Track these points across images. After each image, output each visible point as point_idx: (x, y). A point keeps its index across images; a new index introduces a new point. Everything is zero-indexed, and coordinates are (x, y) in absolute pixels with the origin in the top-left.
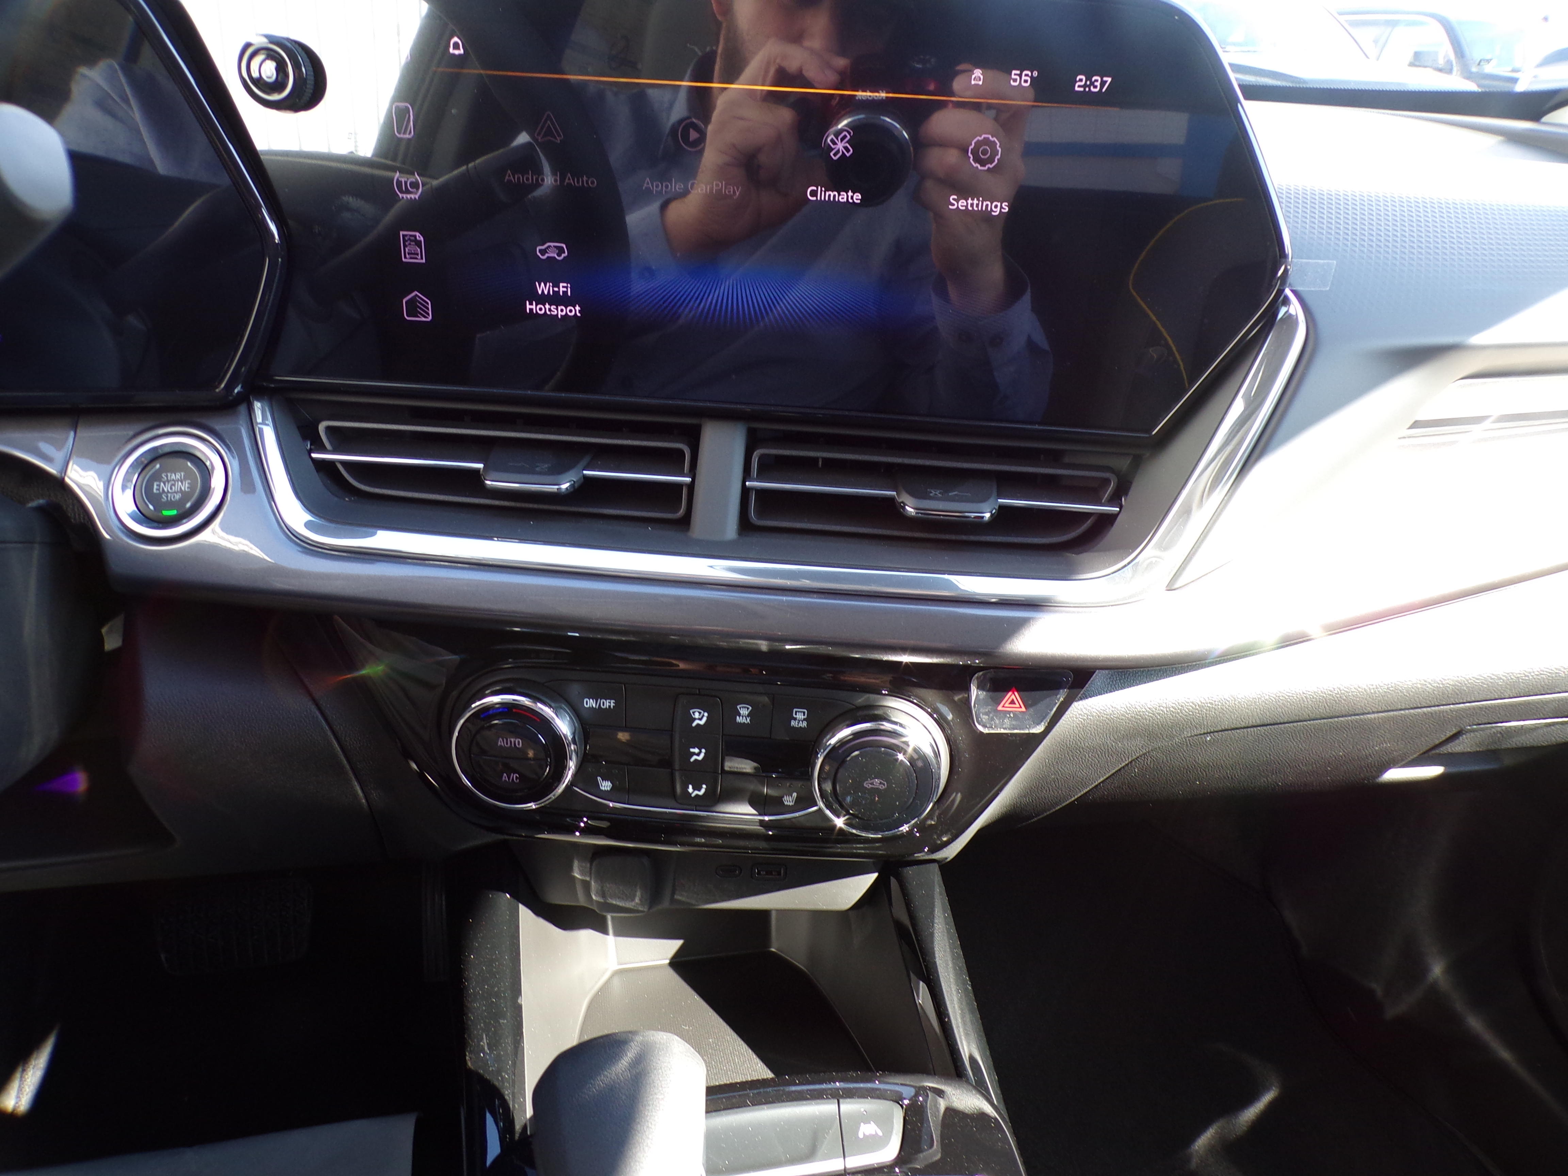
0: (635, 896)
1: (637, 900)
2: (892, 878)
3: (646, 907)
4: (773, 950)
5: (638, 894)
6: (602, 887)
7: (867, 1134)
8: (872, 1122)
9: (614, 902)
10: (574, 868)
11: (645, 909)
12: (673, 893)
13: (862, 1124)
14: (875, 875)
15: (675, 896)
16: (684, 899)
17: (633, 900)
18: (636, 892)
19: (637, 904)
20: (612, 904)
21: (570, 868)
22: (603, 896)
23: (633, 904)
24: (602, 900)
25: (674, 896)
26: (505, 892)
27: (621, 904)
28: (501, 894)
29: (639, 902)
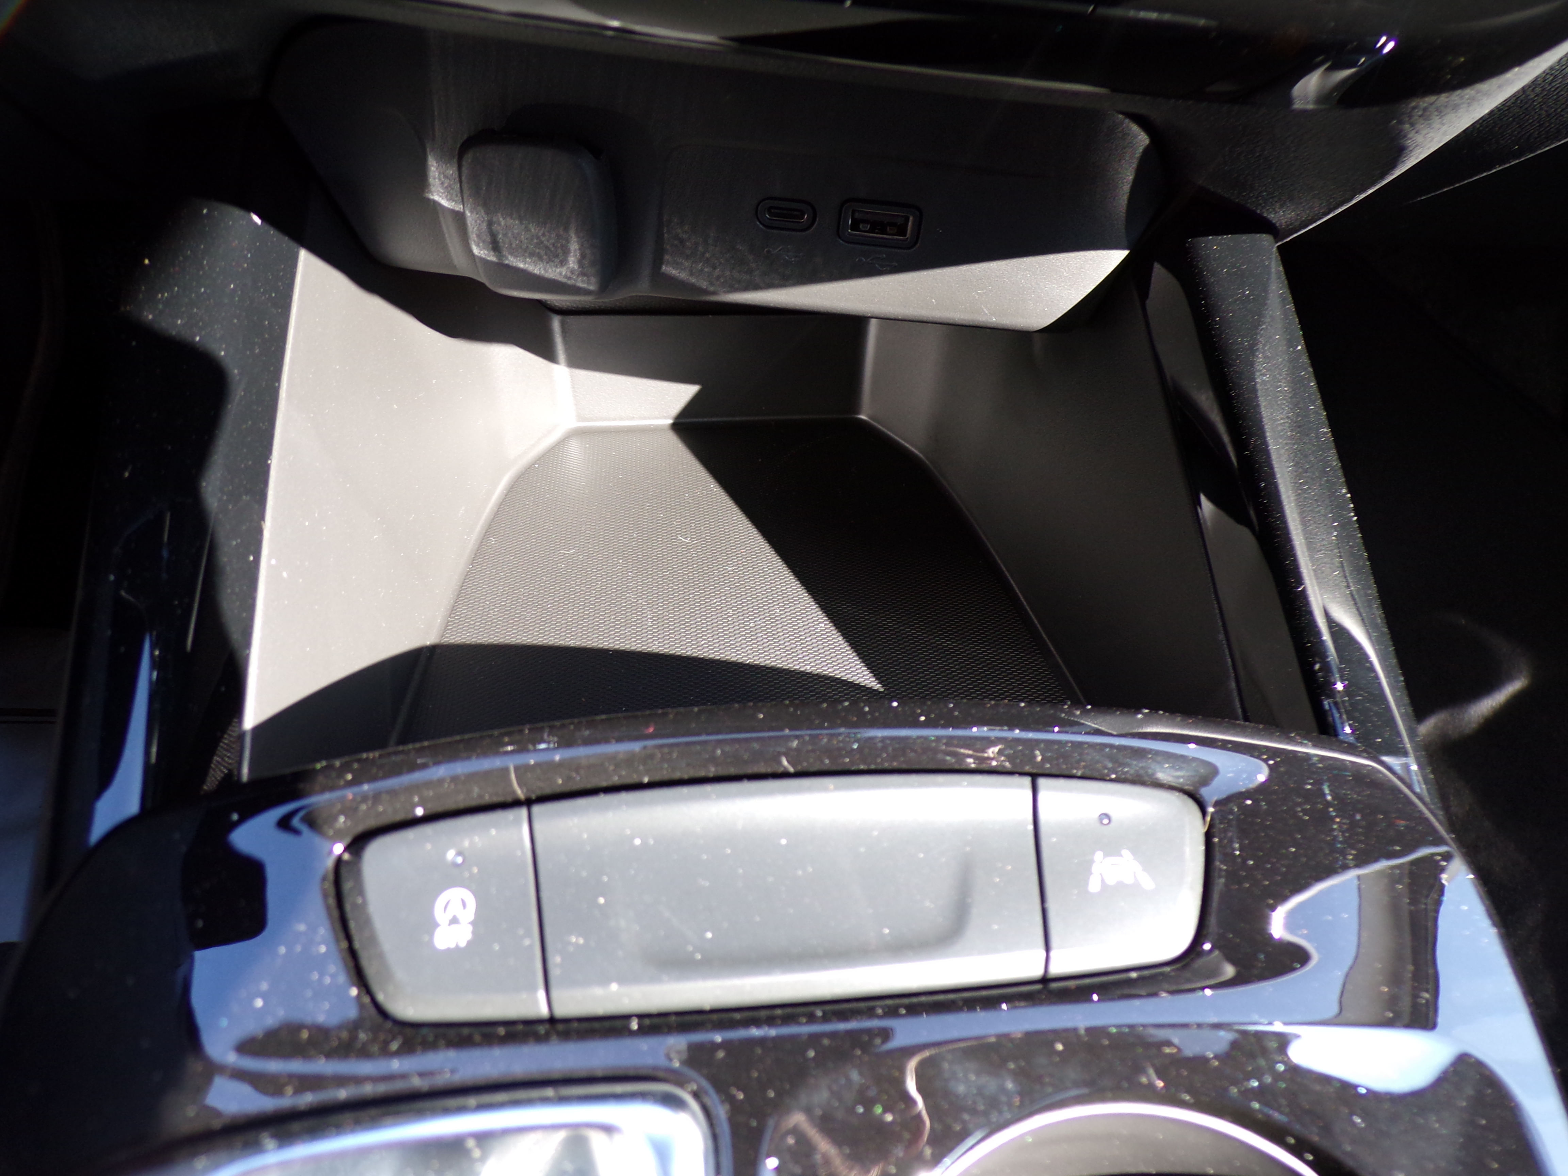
0: (566, 252)
1: (572, 262)
2: (1157, 267)
3: (593, 280)
4: (863, 417)
5: (574, 246)
6: (490, 224)
7: (1111, 881)
8: (1125, 853)
9: (521, 265)
10: (431, 180)
11: (590, 284)
12: (658, 261)
13: (1099, 855)
14: (1126, 252)
15: (664, 267)
16: (683, 275)
17: (563, 262)
18: (568, 242)
19: (572, 272)
20: (517, 270)
21: (421, 180)
22: (495, 247)
23: (564, 271)
24: (492, 258)
25: (660, 268)
26: (249, 208)
27: (536, 268)
28: (237, 212)
29: (576, 267)
